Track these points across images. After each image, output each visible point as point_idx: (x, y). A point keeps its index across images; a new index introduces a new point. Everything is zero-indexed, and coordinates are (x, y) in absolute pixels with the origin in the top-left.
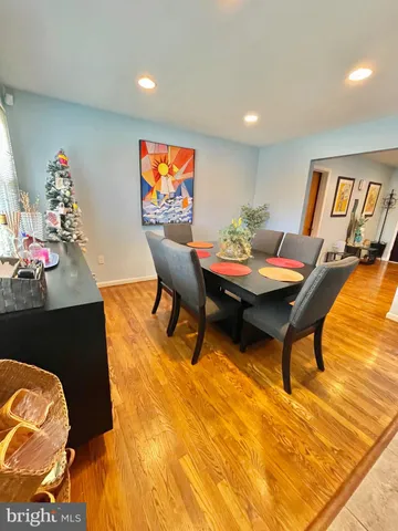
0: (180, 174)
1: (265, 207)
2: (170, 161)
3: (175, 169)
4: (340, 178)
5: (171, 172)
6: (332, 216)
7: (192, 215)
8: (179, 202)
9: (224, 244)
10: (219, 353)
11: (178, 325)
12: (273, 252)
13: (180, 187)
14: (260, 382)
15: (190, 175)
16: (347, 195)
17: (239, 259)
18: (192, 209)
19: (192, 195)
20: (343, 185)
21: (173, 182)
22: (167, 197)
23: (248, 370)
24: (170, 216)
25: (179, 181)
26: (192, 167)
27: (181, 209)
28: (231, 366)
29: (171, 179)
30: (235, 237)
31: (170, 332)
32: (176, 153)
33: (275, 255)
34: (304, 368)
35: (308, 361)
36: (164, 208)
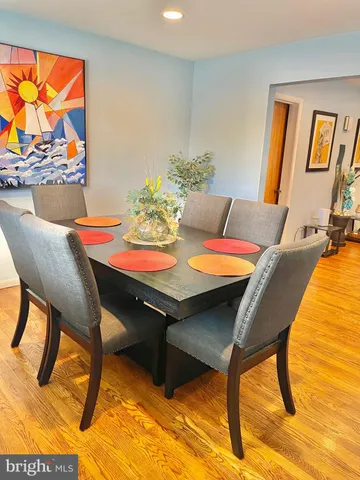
0: (59, 101)
1: (207, 158)
2: (40, 76)
3: (51, 92)
4: (316, 113)
5: (42, 97)
6: (308, 170)
7: (84, 171)
8: (60, 148)
9: (136, 219)
10: (130, 405)
11: (58, 363)
12: (215, 229)
13: (61, 122)
14: (195, 444)
15: (77, 103)
16: (329, 138)
17: (159, 244)
18: (85, 161)
19: (83, 136)
20: (321, 123)
21: (48, 115)
22: (38, 140)
23: (177, 426)
24: (45, 173)
25: (58, 112)
26: (80, 90)
27: (64, 161)
28: (149, 424)
29: (43, 108)
30: (152, 208)
31: (44, 377)
32: (50, 64)
33: (220, 235)
34: (265, 412)
35: (271, 400)
36: (33, 159)
